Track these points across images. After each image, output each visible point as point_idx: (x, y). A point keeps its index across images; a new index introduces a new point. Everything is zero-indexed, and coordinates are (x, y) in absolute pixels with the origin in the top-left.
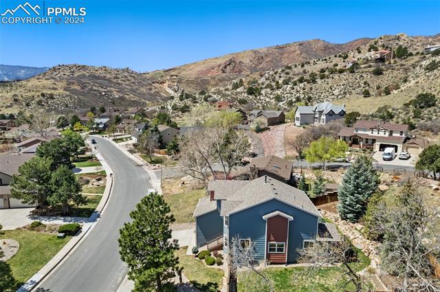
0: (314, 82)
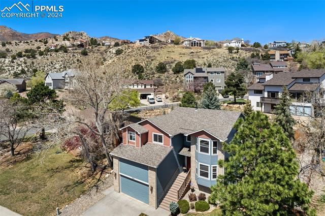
0: (34, 57)
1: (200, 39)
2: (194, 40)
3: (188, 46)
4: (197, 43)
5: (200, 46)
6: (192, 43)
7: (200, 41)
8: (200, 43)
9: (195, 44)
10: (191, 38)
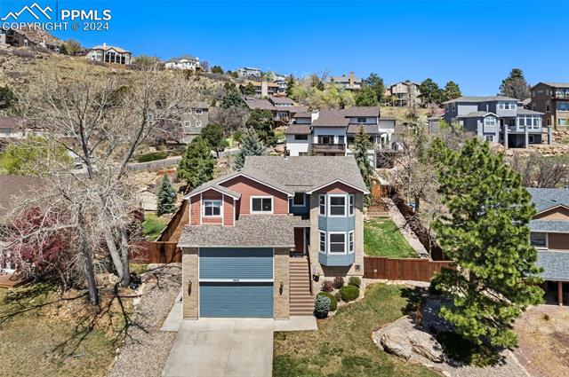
1: (123, 51)
2: (112, 51)
3: (99, 60)
4: (118, 57)
5: (123, 63)
6: (107, 56)
7: (122, 53)
8: (123, 58)
9: (113, 57)
10: (105, 47)
